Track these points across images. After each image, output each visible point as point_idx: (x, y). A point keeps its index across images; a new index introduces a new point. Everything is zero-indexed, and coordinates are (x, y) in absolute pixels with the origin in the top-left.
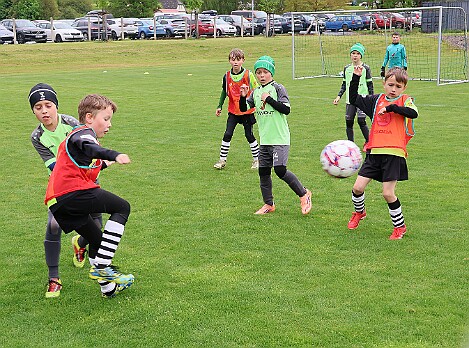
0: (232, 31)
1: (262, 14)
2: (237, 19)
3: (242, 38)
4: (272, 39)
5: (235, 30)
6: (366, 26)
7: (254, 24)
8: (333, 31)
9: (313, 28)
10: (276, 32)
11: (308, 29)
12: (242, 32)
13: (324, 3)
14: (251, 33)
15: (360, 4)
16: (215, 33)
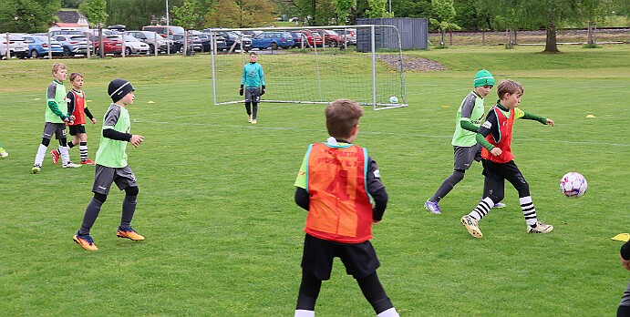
0: (144, 48)
1: (179, 30)
2: (151, 35)
3: (156, 58)
4: (190, 59)
5: (148, 47)
6: (297, 44)
7: (168, 41)
8: (261, 49)
9: (238, 46)
10: (195, 50)
11: (233, 47)
12: (156, 50)
13: (249, 17)
14: (167, 51)
15: (291, 20)
16: (123, 51)
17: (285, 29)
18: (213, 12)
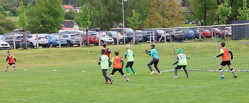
0: (111, 41)
1: (130, 30)
2: (114, 34)
3: (118, 46)
4: (137, 46)
5: (113, 40)
6: (197, 36)
7: (125, 36)
9: (163, 38)
10: (139, 41)
11: (160, 39)
12: (118, 42)
13: (168, 22)
14: (123, 43)
15: (191, 23)
16: (100, 43)
17: (189, 28)
18: (148, 20)
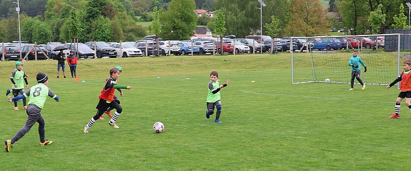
0: (247, 49)
1: (268, 38)
2: (251, 41)
3: (254, 55)
4: (275, 55)
5: (249, 49)
6: (343, 46)
7: (262, 45)
8: (320, 50)
9: (305, 48)
10: (278, 50)
11: (301, 49)
12: (254, 50)
13: (313, 30)
14: (260, 51)
15: (339, 31)
16: (234, 51)
17: (335, 37)
18: (289, 27)
